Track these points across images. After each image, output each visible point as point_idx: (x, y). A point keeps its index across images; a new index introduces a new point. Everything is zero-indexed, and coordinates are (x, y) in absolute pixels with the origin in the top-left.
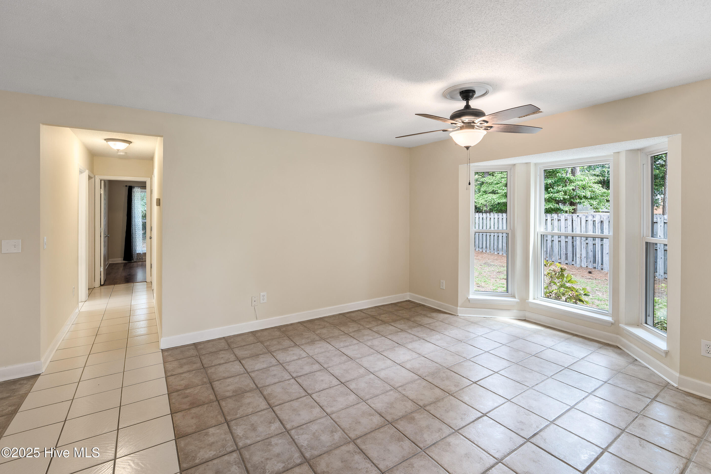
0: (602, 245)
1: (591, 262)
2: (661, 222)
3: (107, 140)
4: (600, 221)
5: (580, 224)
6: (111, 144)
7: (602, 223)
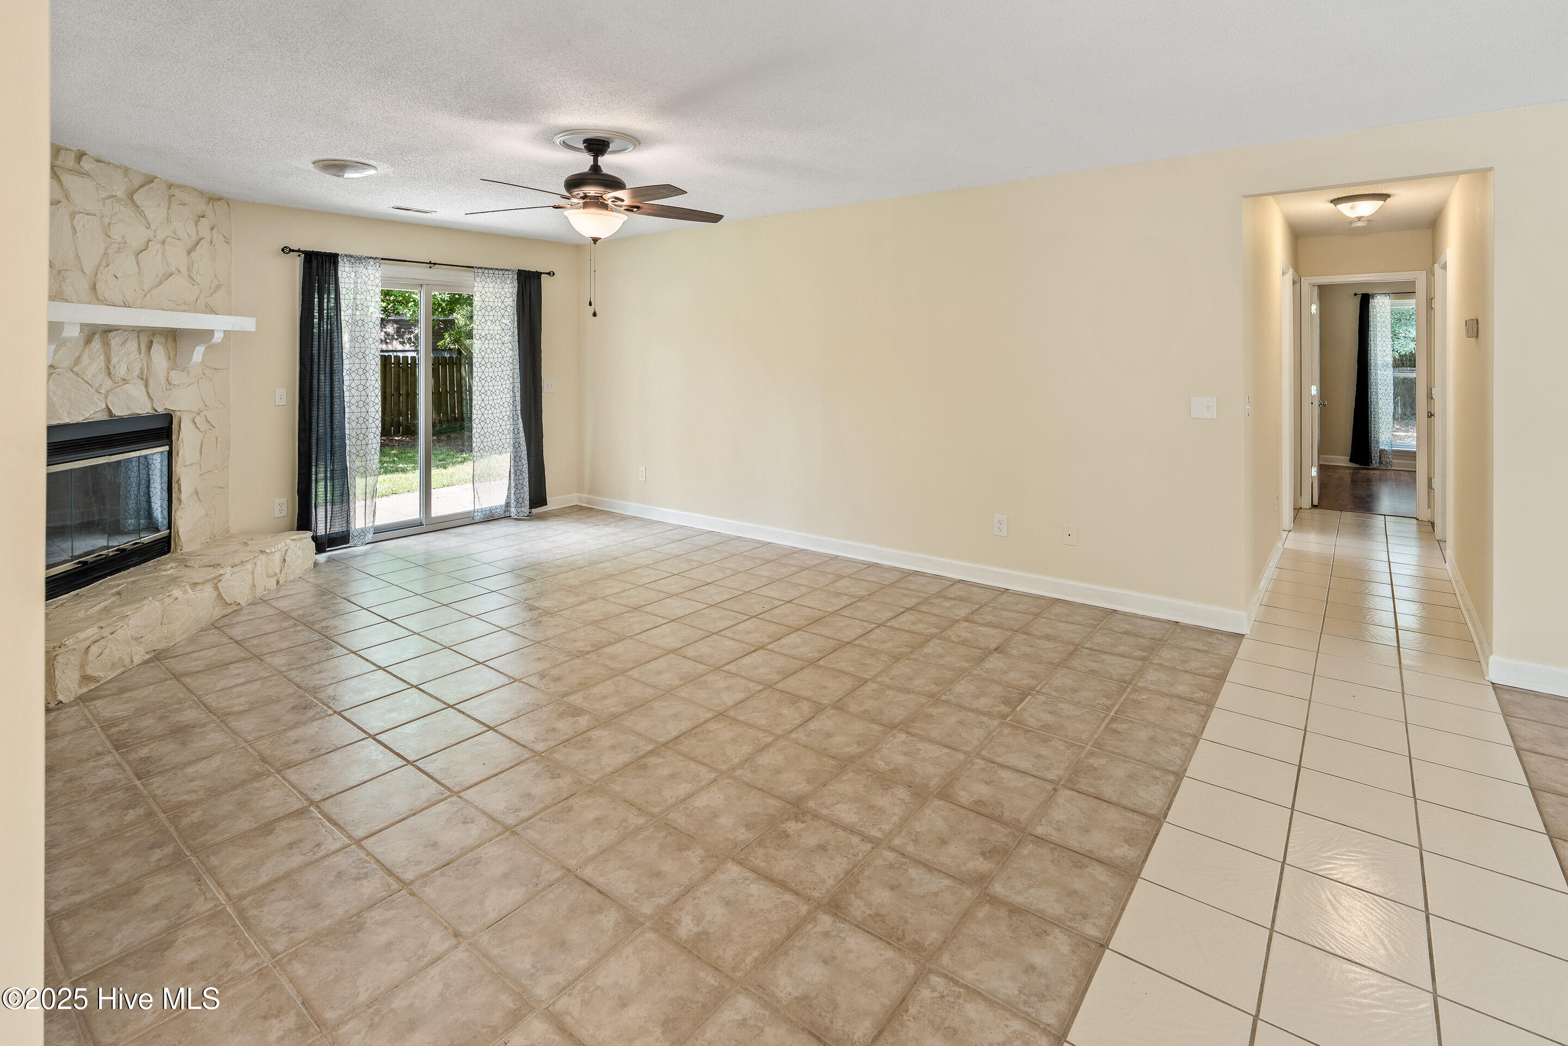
3: (1336, 201)
6: (1345, 208)
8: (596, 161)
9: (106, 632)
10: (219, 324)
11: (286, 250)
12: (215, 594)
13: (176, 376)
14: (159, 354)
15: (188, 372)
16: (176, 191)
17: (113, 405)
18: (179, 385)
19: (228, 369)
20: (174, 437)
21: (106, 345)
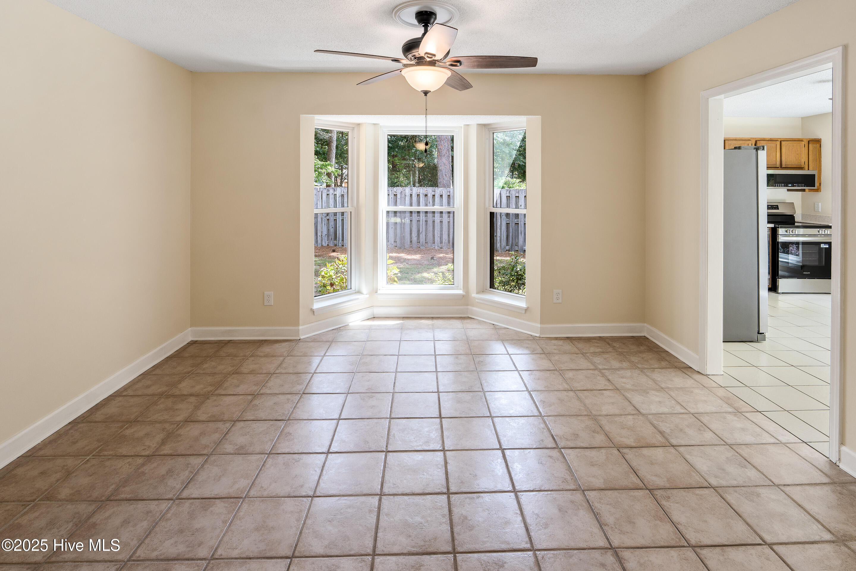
0: (343, 220)
1: (332, 239)
2: (392, 194)
4: (340, 194)
5: (321, 198)
7: (343, 197)
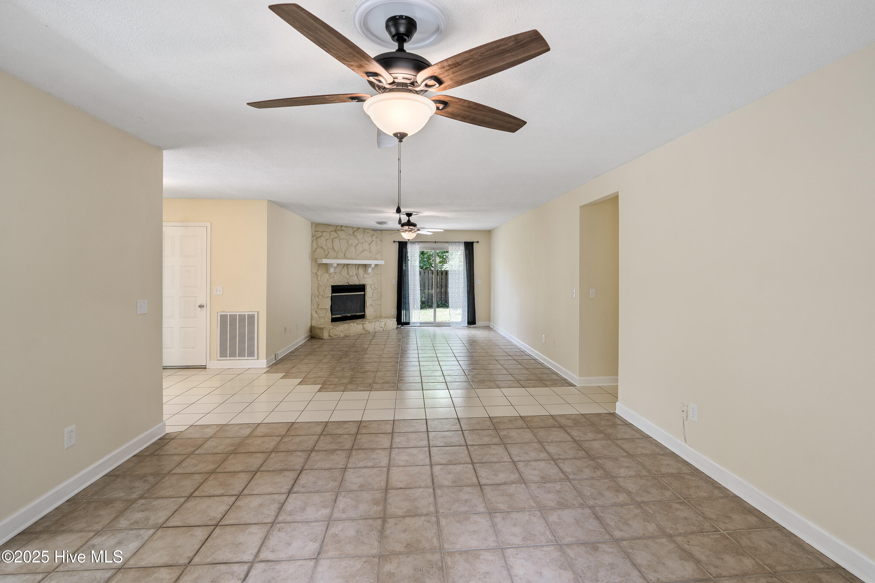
8: (409, 218)
9: (334, 328)
10: (373, 263)
11: (394, 242)
12: (363, 327)
13: (365, 276)
14: (361, 271)
15: (369, 275)
16: (366, 230)
17: (349, 281)
18: (366, 278)
19: (382, 274)
20: (366, 290)
21: (348, 268)
